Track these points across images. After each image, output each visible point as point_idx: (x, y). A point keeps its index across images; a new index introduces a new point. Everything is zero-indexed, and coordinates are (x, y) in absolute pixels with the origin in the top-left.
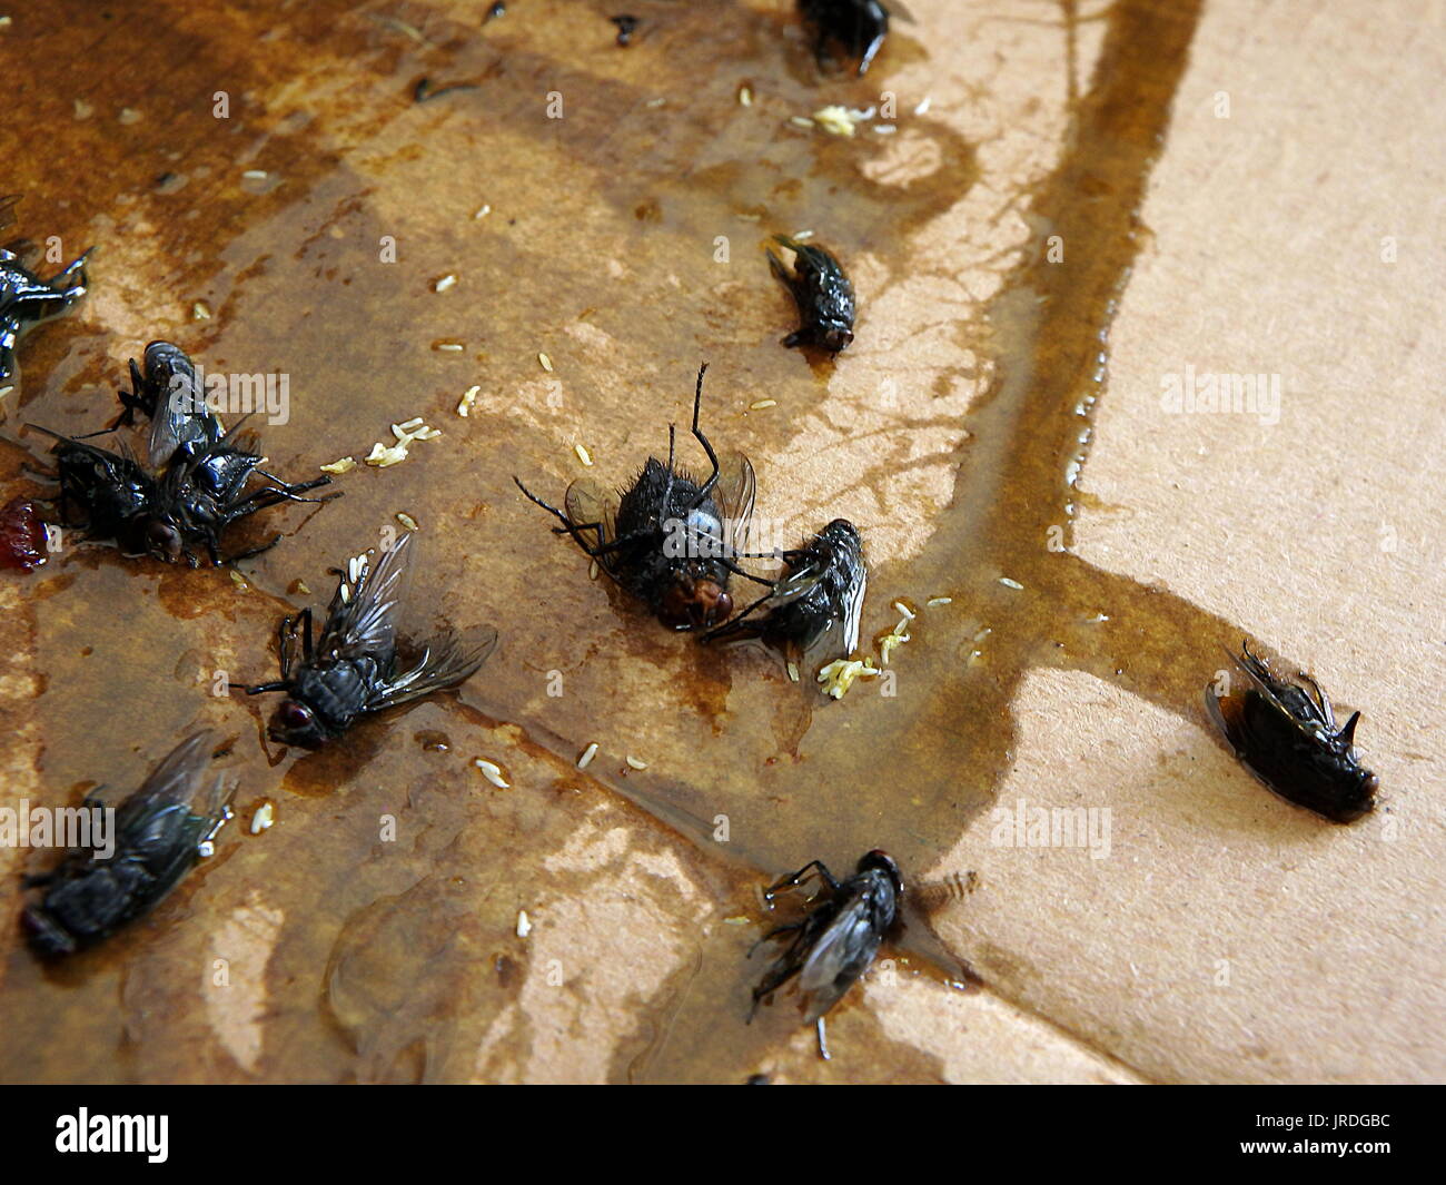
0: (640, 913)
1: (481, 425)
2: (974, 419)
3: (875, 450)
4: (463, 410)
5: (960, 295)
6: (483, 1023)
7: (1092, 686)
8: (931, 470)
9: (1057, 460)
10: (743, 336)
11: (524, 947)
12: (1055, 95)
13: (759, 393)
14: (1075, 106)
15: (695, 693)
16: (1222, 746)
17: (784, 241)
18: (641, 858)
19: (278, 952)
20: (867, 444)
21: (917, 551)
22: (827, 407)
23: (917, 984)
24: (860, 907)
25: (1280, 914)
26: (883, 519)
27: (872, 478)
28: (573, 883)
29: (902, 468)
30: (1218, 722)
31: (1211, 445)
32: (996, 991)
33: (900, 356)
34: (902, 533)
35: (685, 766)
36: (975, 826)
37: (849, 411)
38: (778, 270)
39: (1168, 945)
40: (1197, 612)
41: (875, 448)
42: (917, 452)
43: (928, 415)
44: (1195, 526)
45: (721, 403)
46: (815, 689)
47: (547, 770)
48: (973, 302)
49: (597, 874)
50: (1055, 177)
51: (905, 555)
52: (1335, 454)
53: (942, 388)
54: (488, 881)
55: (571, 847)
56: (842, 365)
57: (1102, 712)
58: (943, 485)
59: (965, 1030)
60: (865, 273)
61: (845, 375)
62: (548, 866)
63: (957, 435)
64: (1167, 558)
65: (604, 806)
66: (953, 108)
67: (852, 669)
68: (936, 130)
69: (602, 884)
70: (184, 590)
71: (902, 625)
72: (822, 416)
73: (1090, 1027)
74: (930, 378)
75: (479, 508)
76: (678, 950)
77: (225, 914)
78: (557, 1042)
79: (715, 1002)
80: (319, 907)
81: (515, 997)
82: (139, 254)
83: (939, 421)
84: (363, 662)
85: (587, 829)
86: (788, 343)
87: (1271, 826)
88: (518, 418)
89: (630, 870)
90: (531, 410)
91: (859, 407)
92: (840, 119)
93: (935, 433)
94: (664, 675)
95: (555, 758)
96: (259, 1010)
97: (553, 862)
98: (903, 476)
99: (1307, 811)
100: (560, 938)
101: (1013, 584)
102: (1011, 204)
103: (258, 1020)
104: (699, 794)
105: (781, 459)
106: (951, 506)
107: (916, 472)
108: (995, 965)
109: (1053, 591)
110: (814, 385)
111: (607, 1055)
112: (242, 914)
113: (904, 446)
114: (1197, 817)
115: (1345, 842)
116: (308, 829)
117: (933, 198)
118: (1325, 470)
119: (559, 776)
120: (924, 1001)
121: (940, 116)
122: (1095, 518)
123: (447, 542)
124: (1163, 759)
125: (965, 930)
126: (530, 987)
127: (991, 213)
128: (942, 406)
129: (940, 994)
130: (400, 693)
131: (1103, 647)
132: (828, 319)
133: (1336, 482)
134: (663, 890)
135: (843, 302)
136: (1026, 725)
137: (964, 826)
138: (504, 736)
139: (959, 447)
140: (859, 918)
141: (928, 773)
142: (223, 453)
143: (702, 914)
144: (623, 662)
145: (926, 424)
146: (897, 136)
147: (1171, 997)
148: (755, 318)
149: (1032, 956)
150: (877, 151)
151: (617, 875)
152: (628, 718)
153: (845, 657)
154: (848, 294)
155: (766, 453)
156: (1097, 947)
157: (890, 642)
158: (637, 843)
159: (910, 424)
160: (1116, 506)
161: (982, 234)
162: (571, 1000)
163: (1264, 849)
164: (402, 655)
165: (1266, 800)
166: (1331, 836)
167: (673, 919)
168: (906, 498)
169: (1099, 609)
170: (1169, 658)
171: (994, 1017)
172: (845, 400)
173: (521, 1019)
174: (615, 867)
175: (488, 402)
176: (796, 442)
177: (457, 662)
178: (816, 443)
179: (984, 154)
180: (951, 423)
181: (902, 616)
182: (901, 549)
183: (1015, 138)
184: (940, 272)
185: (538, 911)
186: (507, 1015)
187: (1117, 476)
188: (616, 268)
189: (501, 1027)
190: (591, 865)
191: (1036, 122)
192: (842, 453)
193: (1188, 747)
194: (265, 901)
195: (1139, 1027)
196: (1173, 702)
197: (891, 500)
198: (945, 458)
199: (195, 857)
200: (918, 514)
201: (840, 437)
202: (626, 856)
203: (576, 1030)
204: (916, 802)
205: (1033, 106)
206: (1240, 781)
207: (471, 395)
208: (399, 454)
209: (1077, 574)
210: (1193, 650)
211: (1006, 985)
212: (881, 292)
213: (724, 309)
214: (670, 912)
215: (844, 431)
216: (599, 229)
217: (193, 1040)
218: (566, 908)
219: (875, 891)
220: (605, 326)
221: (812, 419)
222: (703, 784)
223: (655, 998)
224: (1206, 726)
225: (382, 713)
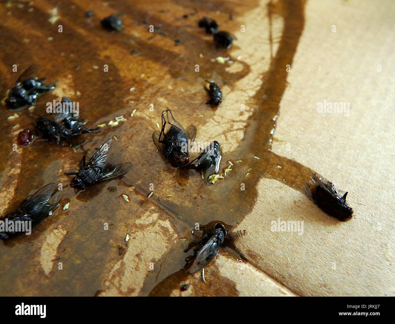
0: (158, 237)
1: (136, 118)
2: (249, 121)
3: (225, 127)
4: (132, 115)
5: (246, 95)
6: (112, 265)
7: (277, 183)
8: (238, 132)
9: (268, 130)
10: (197, 102)
12: (268, 57)
13: (199, 113)
15: (178, 181)
16: (310, 199)
18: (160, 222)
20: (223, 125)
21: (234, 150)
22: (215, 117)
23: (230, 260)
24: (215, 239)
25: (328, 245)
26: (226, 142)
27: (224, 133)
28: (142, 227)
29: (231, 131)
30: (310, 193)
31: (305, 128)
32: (251, 263)
33: (232, 107)
34: (231, 145)
35: (174, 199)
36: (246, 217)
37: (220, 118)
38: (206, 89)
39: (298, 253)
40: (303, 166)
41: (225, 126)
42: (235, 127)
43: (238, 119)
44: (301, 146)
45: (191, 115)
46: (208, 181)
47: (140, 198)
48: (249, 97)
49: (148, 225)
50: (268, 72)
51: (231, 150)
52: (334, 131)
53: (241, 114)
54: (120, 226)
55: (143, 218)
56: (219, 109)
57: (279, 190)
58: (241, 135)
59: (242, 274)
60: (225, 90)
61: (219, 111)
62: (136, 223)
63: (245, 124)
64: (295, 153)
65: (153, 208)
66: (246, 58)
67: (217, 176)
68: (242, 62)
69: (150, 228)
70: (61, 151)
71: (230, 166)
72: (213, 119)
73: (277, 275)
74: (238, 112)
75: (132, 136)
76: (167, 247)
78: (131, 272)
79: (175, 262)
80: (76, 230)
81: (122, 258)
83: (240, 121)
84: (97, 169)
85: (148, 213)
86: (207, 103)
87: (324, 221)
88: (144, 117)
89: (157, 225)
90: (148, 116)
91: (222, 117)
92: (221, 60)
93: (240, 124)
94: (171, 176)
95: (143, 195)
97: (138, 222)
98: (232, 133)
100: (137, 242)
101: (257, 158)
102: (258, 77)
103: (53, 261)
104: (177, 206)
105: (204, 128)
106: (243, 140)
107: (235, 132)
108: (251, 256)
109: (267, 160)
110: (212, 112)
111: (144, 276)
112: (55, 231)
113: (232, 126)
114: (305, 218)
115: (344, 226)
116: (77, 210)
118: (332, 134)
119: (143, 199)
120: (231, 265)
121: (243, 60)
122: (277, 143)
123: (124, 143)
124: (295, 202)
125: (243, 245)
126: (127, 255)
127: (253, 78)
128: (242, 118)
129: (236, 263)
130: (106, 177)
131: (279, 174)
132: (216, 97)
133: (335, 137)
134: (165, 230)
135: (219, 94)
136: (260, 192)
137: (244, 217)
139: (246, 127)
140: (214, 242)
141: (235, 203)
142: (74, 121)
143: (174, 238)
144: (162, 173)
145: (237, 121)
146: (234, 63)
147: (299, 268)
148: (200, 98)
149: (261, 254)
151: (154, 226)
152: (161, 186)
153: (216, 174)
154: (220, 92)
155: (200, 126)
156: (279, 252)
157: (227, 170)
158: (160, 218)
159: (234, 121)
160: (282, 141)
161: (251, 83)
162: (137, 260)
163: (322, 227)
164: (109, 168)
165: (322, 214)
166: (340, 224)
167: (167, 238)
168: (232, 137)
169: (278, 164)
170: (296, 177)
171: (250, 271)
172: (219, 116)
173: (123, 264)
174: (153, 224)
176: (207, 124)
177: (122, 171)
178: (212, 125)
179: (252, 68)
180: (243, 122)
181: (230, 164)
182: (230, 149)
183: (259, 65)
184: (242, 90)
185: (132, 234)
186: (119, 263)
187: (282, 134)
188: (170, 87)
189: (117, 267)
190: (147, 223)
191: (264, 61)
192: (218, 127)
193: (301, 199)
194: (62, 228)
195: (290, 275)
196: (298, 188)
197: (229, 138)
198: (242, 129)
199: (48, 215)
200: (235, 141)
201: (217, 124)
202: (156, 221)
203: (137, 269)
204: (232, 210)
205: (263, 58)
206: (315, 209)
207: (134, 111)
208: (116, 123)
209: (273, 156)
210: (302, 176)
211: (254, 261)
212: (228, 94)
213: (193, 96)
214: (166, 236)
215: (219, 122)
217: (34, 265)
218: (139, 234)
219: (219, 234)
220: (166, 98)
221: (211, 120)
222: (178, 203)
223: (159, 260)
224: (306, 194)
225: (101, 182)
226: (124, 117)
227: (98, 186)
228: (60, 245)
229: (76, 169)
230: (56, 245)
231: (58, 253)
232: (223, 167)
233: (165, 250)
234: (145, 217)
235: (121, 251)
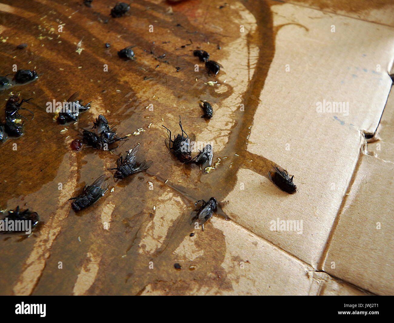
0: (174, 207)
1: (152, 129)
2: (232, 129)
3: (215, 134)
4: (149, 127)
5: (230, 110)
6: (147, 224)
7: (250, 171)
8: (224, 137)
10: (195, 116)
11: (154, 212)
12: (246, 80)
13: (197, 125)
14: (250, 82)
15: (184, 172)
16: (271, 181)
17: (202, 101)
18: (174, 198)
19: (114, 211)
20: (214, 133)
21: (222, 150)
22: (208, 127)
23: (219, 219)
24: (209, 206)
25: (280, 208)
26: (216, 145)
27: (215, 139)
28: (163, 201)
29: (220, 137)
30: (271, 178)
31: (270, 134)
32: (233, 221)
33: (220, 119)
34: (219, 147)
35: (182, 183)
36: (230, 194)
37: (212, 128)
38: (201, 106)
39: (261, 213)
40: (267, 160)
41: (216, 134)
42: (222, 134)
43: (224, 128)
44: (267, 146)
45: (191, 126)
46: (204, 172)
47: (160, 183)
48: (232, 111)
49: (167, 200)
50: (246, 92)
51: (220, 150)
52: (290, 135)
53: (227, 125)
54: (149, 201)
55: (163, 196)
56: (211, 121)
57: (251, 176)
58: (226, 139)
59: (227, 227)
60: (215, 107)
61: (211, 122)
62: (159, 199)
63: (229, 132)
64: (263, 151)
65: (169, 189)
66: (230, 82)
67: (210, 168)
68: (227, 85)
69: (168, 202)
70: (102, 154)
71: (219, 161)
72: (207, 129)
73: (248, 227)
74: (225, 123)
75: (151, 142)
76: (180, 213)
77: (105, 205)
78: (159, 227)
79: (186, 221)
80: (121, 204)
81: (152, 220)
82: (99, 102)
83: (226, 130)
84: (130, 165)
85: (166, 193)
86: (202, 117)
87: (279, 194)
88: (158, 128)
89: (173, 200)
90: (160, 127)
91: (213, 127)
92: (212, 83)
93: (225, 131)
94: (180, 169)
95: (162, 182)
96: (110, 221)
97: (160, 198)
98: (220, 138)
99: (285, 192)
100: (160, 210)
101: (237, 155)
102: (239, 96)
103: (109, 222)
104: (185, 188)
105: (200, 135)
106: (227, 143)
108: (232, 216)
109: (244, 157)
110: (206, 124)
111: (167, 229)
112: (108, 205)
113: (220, 133)
114: (267, 193)
115: (291, 197)
116: (120, 192)
117: (226, 95)
118: (289, 138)
119: (162, 184)
120: (220, 222)
121: (227, 83)
122: (251, 145)
123: (145, 147)
124: (261, 183)
125: (228, 210)
126: (155, 218)
127: (235, 98)
128: (226, 127)
129: (223, 221)
130: (136, 171)
131: (252, 165)
132: (208, 113)
133: (291, 140)
134: (178, 203)
135: (211, 110)
136: (239, 178)
137: (228, 194)
138: (153, 178)
139: (229, 134)
140: (209, 208)
141: (222, 185)
142: (110, 132)
143: (184, 207)
144: (173, 167)
145: (224, 130)
146: (221, 86)
147: (262, 222)
148: (197, 113)
149: (239, 215)
150: (217, 88)
151: (170, 200)
152: (173, 175)
153: (209, 166)
154: (212, 109)
155: (198, 134)
156: (249, 214)
157: (217, 164)
158: (174, 195)
159: (221, 130)
160: (254, 143)
161: (234, 101)
162: (162, 220)
163: (278, 198)
164: (137, 165)
165: (278, 190)
166: (289, 196)
167: (179, 208)
168: (220, 141)
169: (251, 159)
170: (263, 167)
171: (232, 224)
172: (211, 126)
173: (153, 223)
174: (170, 199)
175: (153, 126)
176: (203, 132)
177: (146, 166)
178: (206, 133)
179: (234, 89)
180: (228, 130)
181: (219, 160)
182: (219, 149)
183: (240, 86)
184: (227, 107)
185: (157, 206)
186: (151, 223)
187: (255, 138)
188: (175, 106)
189: (150, 224)
190: (166, 199)
191: (243, 84)
192: (210, 134)
193: (265, 181)
194: (112, 203)
195: (256, 227)
196: (263, 174)
197: (218, 142)
198: (227, 135)
199: (101, 196)
200: (222, 144)
201: (210, 132)
202: (172, 197)
203: (162, 225)
204: (220, 190)
205: (243, 81)
206: (274, 187)
207: (150, 125)
208: (138, 133)
209: (248, 154)
210: (267, 166)
211: (234, 219)
212: (217, 110)
213: (192, 112)
214: (179, 206)
215: (211, 131)
216: (172, 99)
217: (99, 225)
218: (162, 205)
219: (212, 203)
220: (173, 114)
221: (205, 129)
222: (185, 186)
223: (176, 220)
224: (268, 178)
225: (133, 174)
226: (144, 128)
227: (131, 176)
228: (112, 213)
229: (115, 166)
230: (110, 213)
231: (112, 218)
232: (214, 162)
233: (179, 214)
234: (164, 195)
235: (152, 216)
